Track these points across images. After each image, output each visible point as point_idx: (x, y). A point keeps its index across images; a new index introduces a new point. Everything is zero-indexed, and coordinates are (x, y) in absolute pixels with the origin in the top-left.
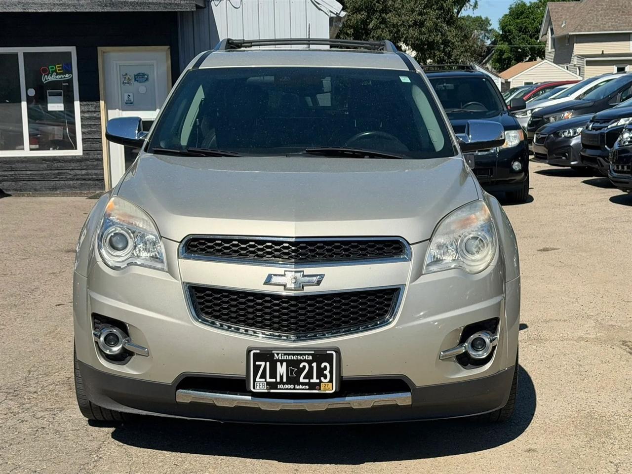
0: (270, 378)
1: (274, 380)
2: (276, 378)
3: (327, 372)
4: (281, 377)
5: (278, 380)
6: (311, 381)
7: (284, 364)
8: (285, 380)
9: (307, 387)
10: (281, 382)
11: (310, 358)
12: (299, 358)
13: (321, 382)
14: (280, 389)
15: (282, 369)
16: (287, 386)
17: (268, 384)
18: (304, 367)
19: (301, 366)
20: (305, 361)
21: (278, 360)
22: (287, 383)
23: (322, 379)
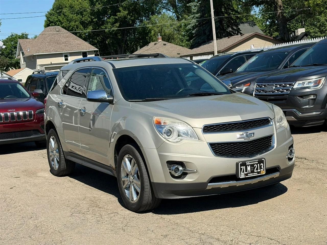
0: (246, 172)
1: (246, 173)
2: (247, 172)
3: (262, 167)
4: (249, 171)
5: (248, 172)
6: (258, 171)
7: (250, 166)
8: (250, 172)
9: (257, 173)
10: (249, 173)
11: (257, 162)
12: (254, 163)
13: (261, 171)
14: (249, 176)
15: (249, 168)
16: (251, 174)
17: (245, 174)
18: (256, 166)
19: (255, 166)
20: (256, 164)
21: (248, 165)
22: (251, 173)
23: (261, 169)
